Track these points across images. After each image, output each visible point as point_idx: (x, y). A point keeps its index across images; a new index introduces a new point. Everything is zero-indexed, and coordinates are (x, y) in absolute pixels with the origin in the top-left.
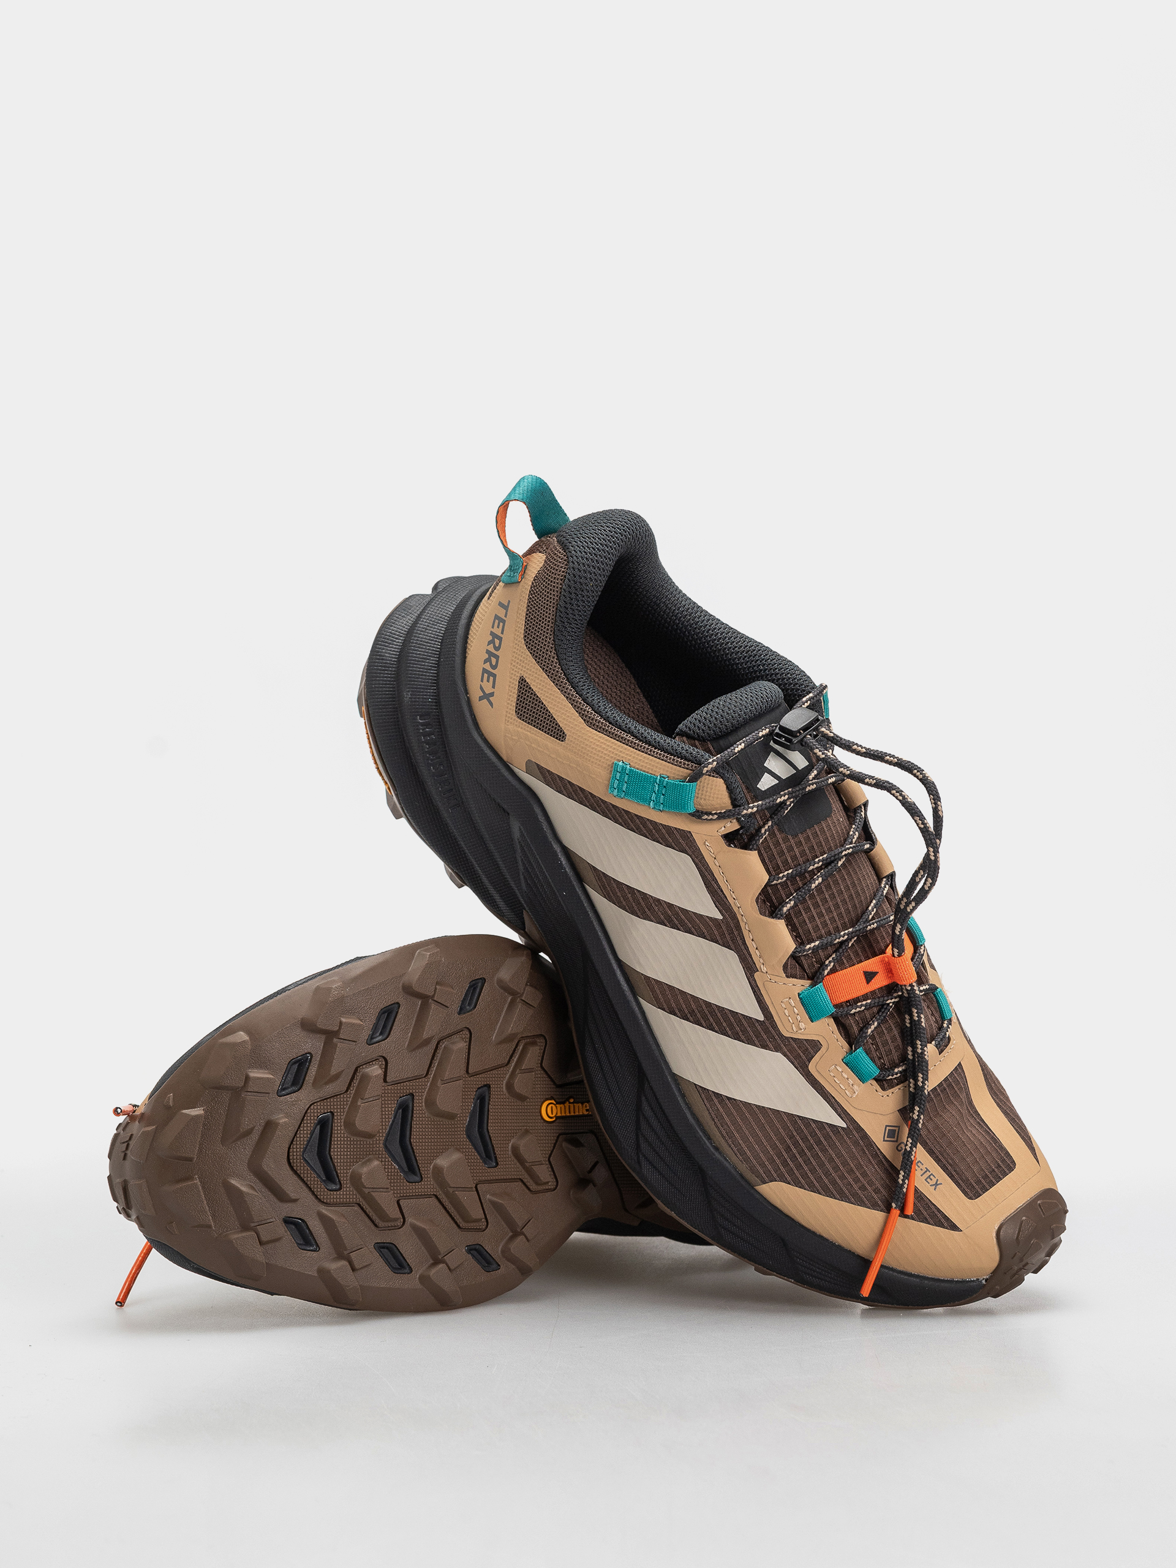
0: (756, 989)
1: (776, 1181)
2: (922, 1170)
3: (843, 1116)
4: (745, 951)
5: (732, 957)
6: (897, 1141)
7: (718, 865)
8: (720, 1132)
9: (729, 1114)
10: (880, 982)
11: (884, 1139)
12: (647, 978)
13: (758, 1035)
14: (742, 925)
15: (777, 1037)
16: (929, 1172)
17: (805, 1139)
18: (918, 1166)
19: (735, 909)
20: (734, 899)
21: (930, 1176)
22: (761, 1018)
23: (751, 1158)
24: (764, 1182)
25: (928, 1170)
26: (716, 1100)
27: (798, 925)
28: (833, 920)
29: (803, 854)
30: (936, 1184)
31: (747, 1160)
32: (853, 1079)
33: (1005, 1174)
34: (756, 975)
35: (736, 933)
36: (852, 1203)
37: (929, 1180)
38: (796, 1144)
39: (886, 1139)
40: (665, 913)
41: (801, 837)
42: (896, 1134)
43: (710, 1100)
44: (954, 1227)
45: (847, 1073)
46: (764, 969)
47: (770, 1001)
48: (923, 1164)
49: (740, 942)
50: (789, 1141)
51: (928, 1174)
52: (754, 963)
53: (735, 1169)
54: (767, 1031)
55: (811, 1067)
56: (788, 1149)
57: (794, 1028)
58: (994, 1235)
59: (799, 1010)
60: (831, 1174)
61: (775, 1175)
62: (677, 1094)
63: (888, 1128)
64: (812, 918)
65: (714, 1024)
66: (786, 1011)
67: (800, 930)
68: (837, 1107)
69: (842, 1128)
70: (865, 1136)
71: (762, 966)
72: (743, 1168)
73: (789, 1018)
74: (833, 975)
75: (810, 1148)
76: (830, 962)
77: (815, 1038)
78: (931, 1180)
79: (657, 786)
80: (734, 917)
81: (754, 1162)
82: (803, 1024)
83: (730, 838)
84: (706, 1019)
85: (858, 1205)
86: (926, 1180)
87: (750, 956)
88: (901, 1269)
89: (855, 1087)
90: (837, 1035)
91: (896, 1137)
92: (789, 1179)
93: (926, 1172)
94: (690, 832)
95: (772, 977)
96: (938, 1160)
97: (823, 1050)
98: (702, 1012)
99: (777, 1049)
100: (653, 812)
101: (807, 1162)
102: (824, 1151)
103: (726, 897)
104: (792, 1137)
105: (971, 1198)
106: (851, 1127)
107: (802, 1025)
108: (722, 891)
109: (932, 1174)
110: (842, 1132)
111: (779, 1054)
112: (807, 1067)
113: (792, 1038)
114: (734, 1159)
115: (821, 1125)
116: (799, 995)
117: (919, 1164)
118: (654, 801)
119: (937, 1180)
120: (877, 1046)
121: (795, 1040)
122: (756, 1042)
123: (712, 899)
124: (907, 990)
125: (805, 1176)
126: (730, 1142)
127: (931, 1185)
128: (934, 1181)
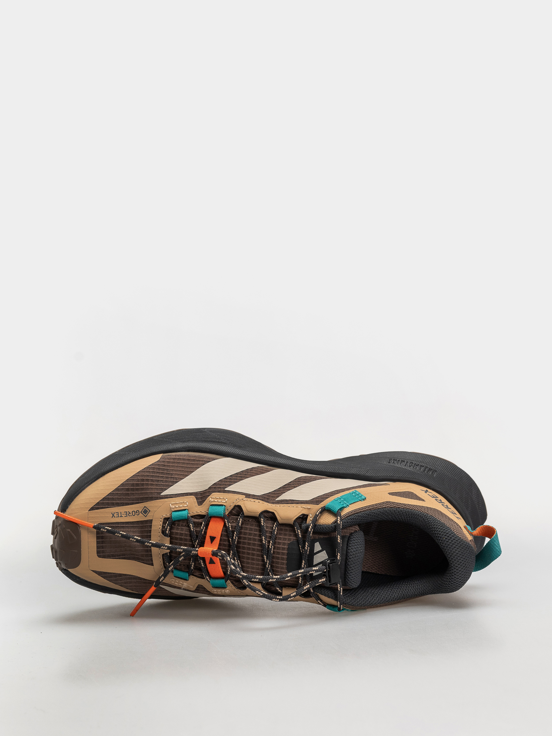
0: (239, 493)
2: (123, 514)
6: (141, 512)
7: (298, 507)
16: (120, 517)
22: (227, 489)
25: (121, 516)
28: (245, 538)
29: (279, 544)
30: (113, 515)
33: (98, 548)
34: (243, 496)
37: (117, 514)
39: (145, 508)
41: (286, 547)
42: (144, 514)
49: (261, 499)
52: (250, 498)
55: (193, 497)
59: (219, 502)
63: (149, 511)
66: (222, 498)
68: (172, 496)
69: (161, 493)
74: (223, 524)
76: (229, 526)
77: (203, 504)
80: (273, 503)
83: (305, 516)
86: (118, 513)
87: (253, 498)
90: (199, 513)
91: (143, 513)
93: (121, 515)
94: (319, 504)
95: (239, 500)
97: (197, 505)
107: (213, 500)
109: (118, 517)
121: (209, 496)
122: (218, 483)
127: (114, 513)
128: (115, 515)
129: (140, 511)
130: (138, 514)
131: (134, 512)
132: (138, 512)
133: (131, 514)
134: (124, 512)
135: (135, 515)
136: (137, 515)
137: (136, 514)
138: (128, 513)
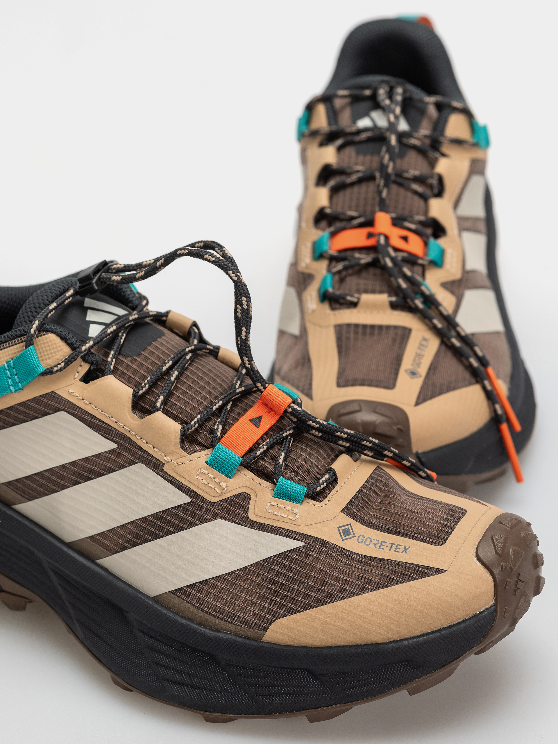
0: (171, 479)
1: (274, 621)
3: (297, 537)
4: (146, 456)
5: (140, 468)
6: (355, 536)
7: (88, 403)
8: (210, 614)
9: (208, 594)
10: (267, 423)
11: (342, 538)
12: (92, 538)
13: (195, 515)
14: (133, 438)
15: (209, 507)
16: (395, 544)
17: (278, 574)
18: (384, 546)
19: (122, 430)
20: (116, 422)
21: (397, 547)
22: (188, 499)
23: (245, 616)
24: (266, 629)
26: (193, 592)
27: (177, 414)
31: (243, 621)
32: (289, 505)
33: (460, 518)
34: (166, 468)
35: (132, 448)
36: (344, 599)
37: (397, 550)
38: (274, 582)
40: (74, 473)
43: (188, 595)
44: (438, 571)
45: (282, 503)
46: (168, 459)
47: (187, 481)
48: (386, 542)
49: (139, 452)
50: (266, 585)
51: (394, 546)
52: (159, 460)
53: (238, 635)
54: (199, 507)
55: (252, 516)
56: (269, 590)
57: (218, 491)
58: (476, 560)
59: (213, 473)
60: (313, 586)
61: (270, 617)
62: (162, 610)
64: (186, 403)
65: (158, 532)
66: (204, 481)
67: (182, 417)
68: (288, 533)
69: (302, 547)
70: (325, 543)
71: (165, 458)
72: (243, 630)
73: (210, 485)
74: (226, 435)
75: (286, 577)
76: (218, 426)
77: (240, 491)
78: (399, 549)
79: (8, 371)
80: (125, 438)
81: (249, 618)
82: (223, 483)
83: (87, 379)
84: (149, 533)
85: (349, 597)
86: (395, 551)
87: (152, 456)
88: (418, 634)
89: (295, 510)
90: (257, 480)
91: (352, 532)
92: (282, 612)
94: (53, 392)
95: (178, 461)
96: (397, 533)
97: (253, 498)
98: (143, 529)
99: (216, 517)
100: (16, 395)
101: (290, 589)
102: (298, 573)
103: (109, 425)
104: (267, 579)
105: (440, 545)
106: (309, 542)
107: (223, 485)
108: (103, 422)
110: (304, 550)
111: (219, 521)
112: (248, 518)
113: (221, 501)
114: (232, 627)
115: (284, 555)
116: (207, 462)
117: (383, 544)
118: (12, 385)
119: (405, 547)
120: (295, 472)
121: (224, 500)
122: (196, 522)
123: (99, 434)
124: (290, 413)
125: (294, 601)
126: (221, 616)
127: (402, 553)
128: (402, 548)
129: (355, 539)
130: (361, 537)
131: (368, 543)
132: (360, 540)
133: (373, 542)
134: (383, 549)
135: (367, 539)
136: (364, 537)
137: (365, 539)
138: (378, 546)
